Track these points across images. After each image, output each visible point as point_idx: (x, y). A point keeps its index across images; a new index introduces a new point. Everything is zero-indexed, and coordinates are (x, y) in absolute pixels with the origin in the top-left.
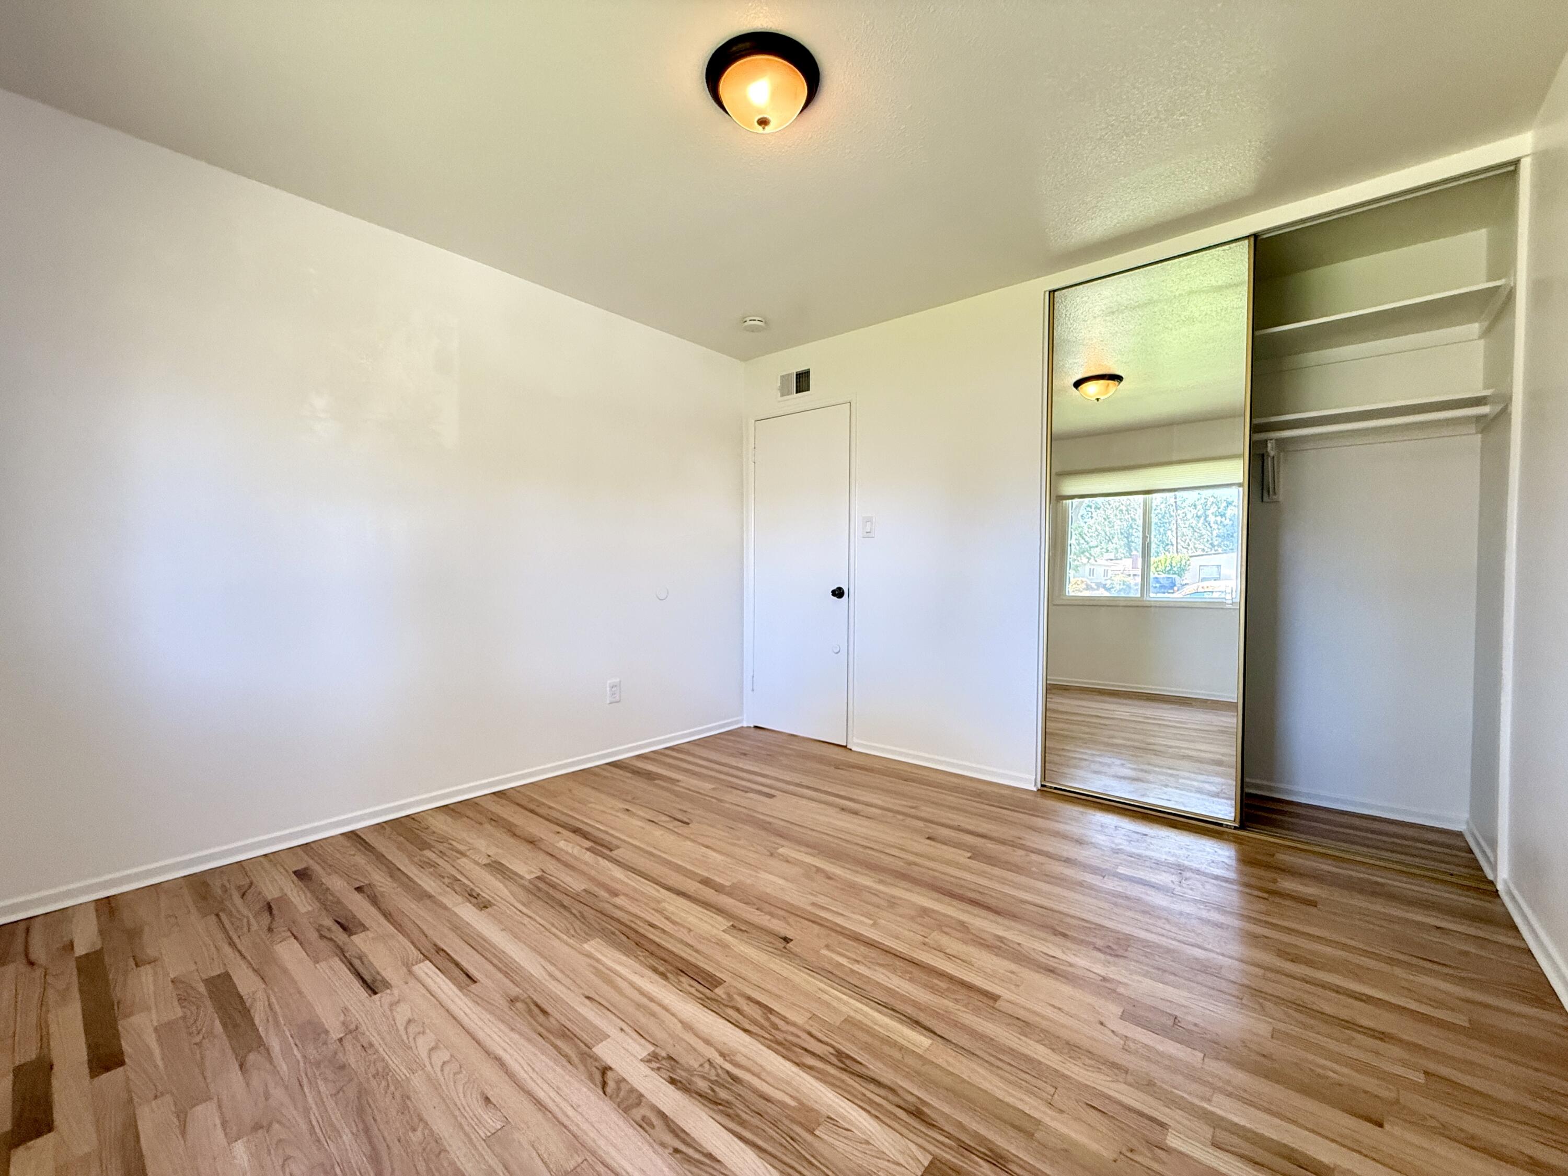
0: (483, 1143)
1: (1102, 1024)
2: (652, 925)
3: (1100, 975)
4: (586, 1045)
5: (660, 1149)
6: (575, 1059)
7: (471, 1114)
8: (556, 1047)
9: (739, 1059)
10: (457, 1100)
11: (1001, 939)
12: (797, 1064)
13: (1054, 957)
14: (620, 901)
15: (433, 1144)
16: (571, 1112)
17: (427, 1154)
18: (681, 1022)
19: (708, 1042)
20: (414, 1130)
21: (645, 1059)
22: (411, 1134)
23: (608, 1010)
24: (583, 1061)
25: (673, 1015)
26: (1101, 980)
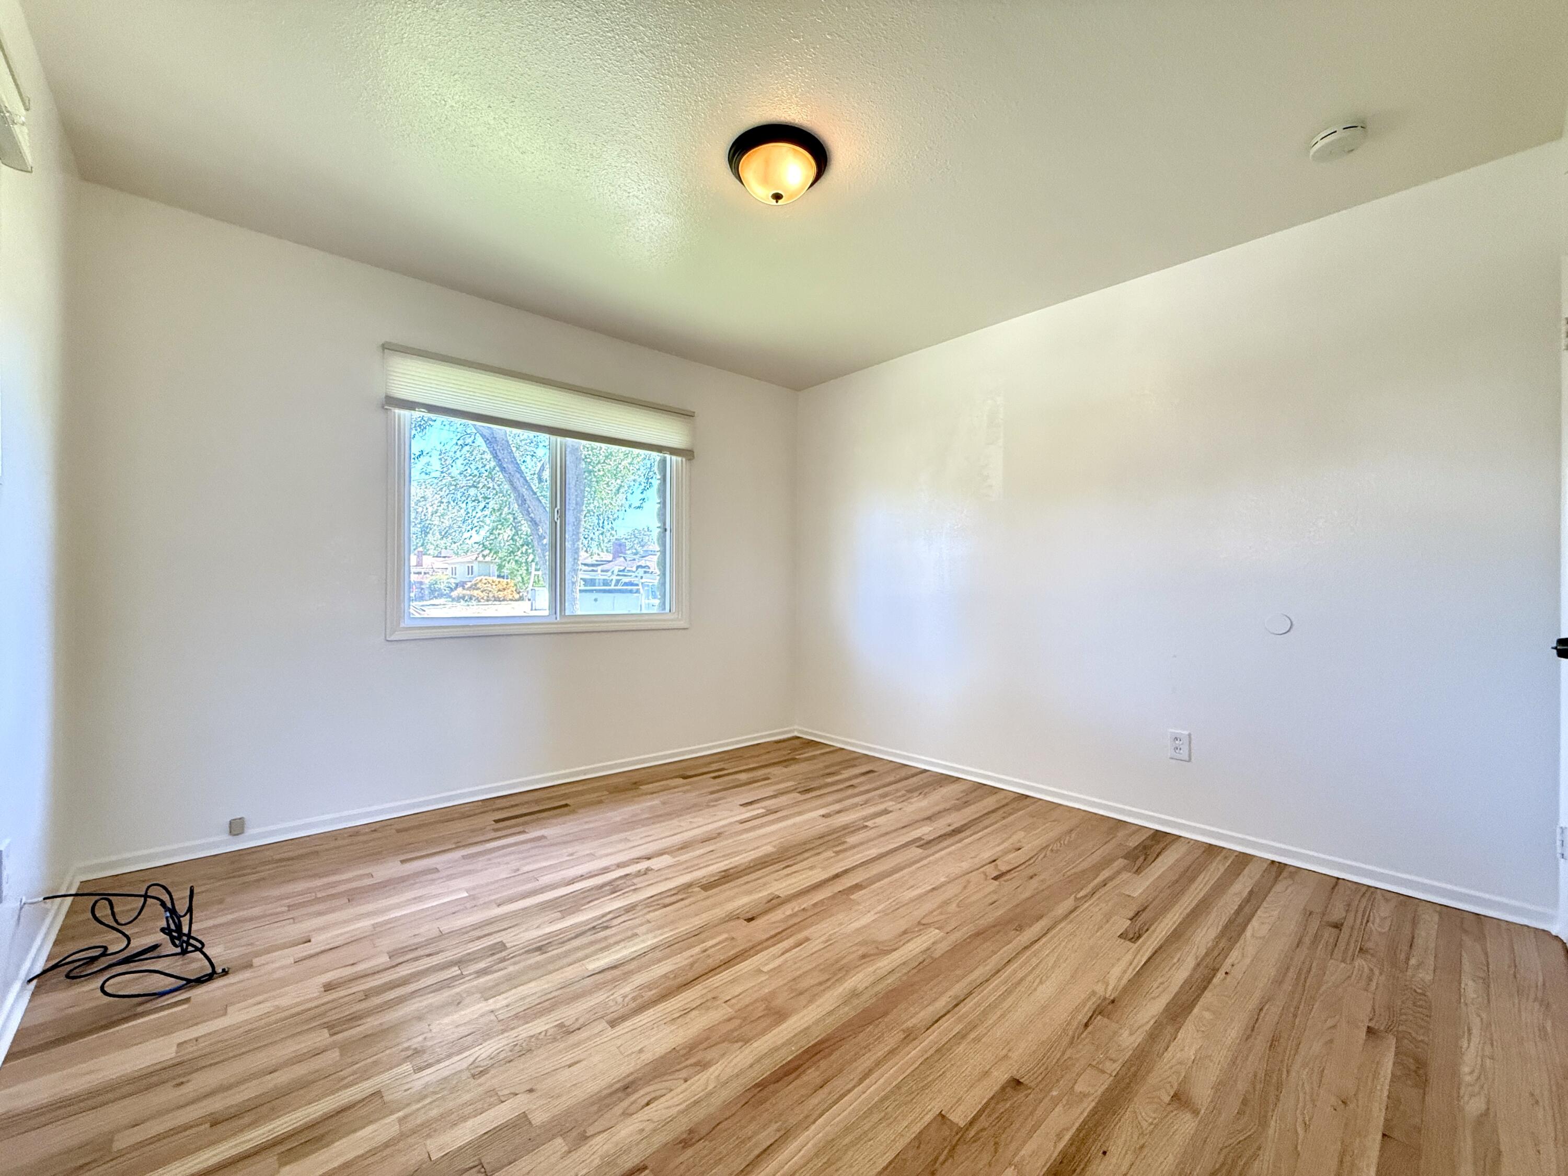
1: (531, 1091)
3: (593, 1136)
11: (703, 1066)
13: (648, 1104)
26: (585, 1131)
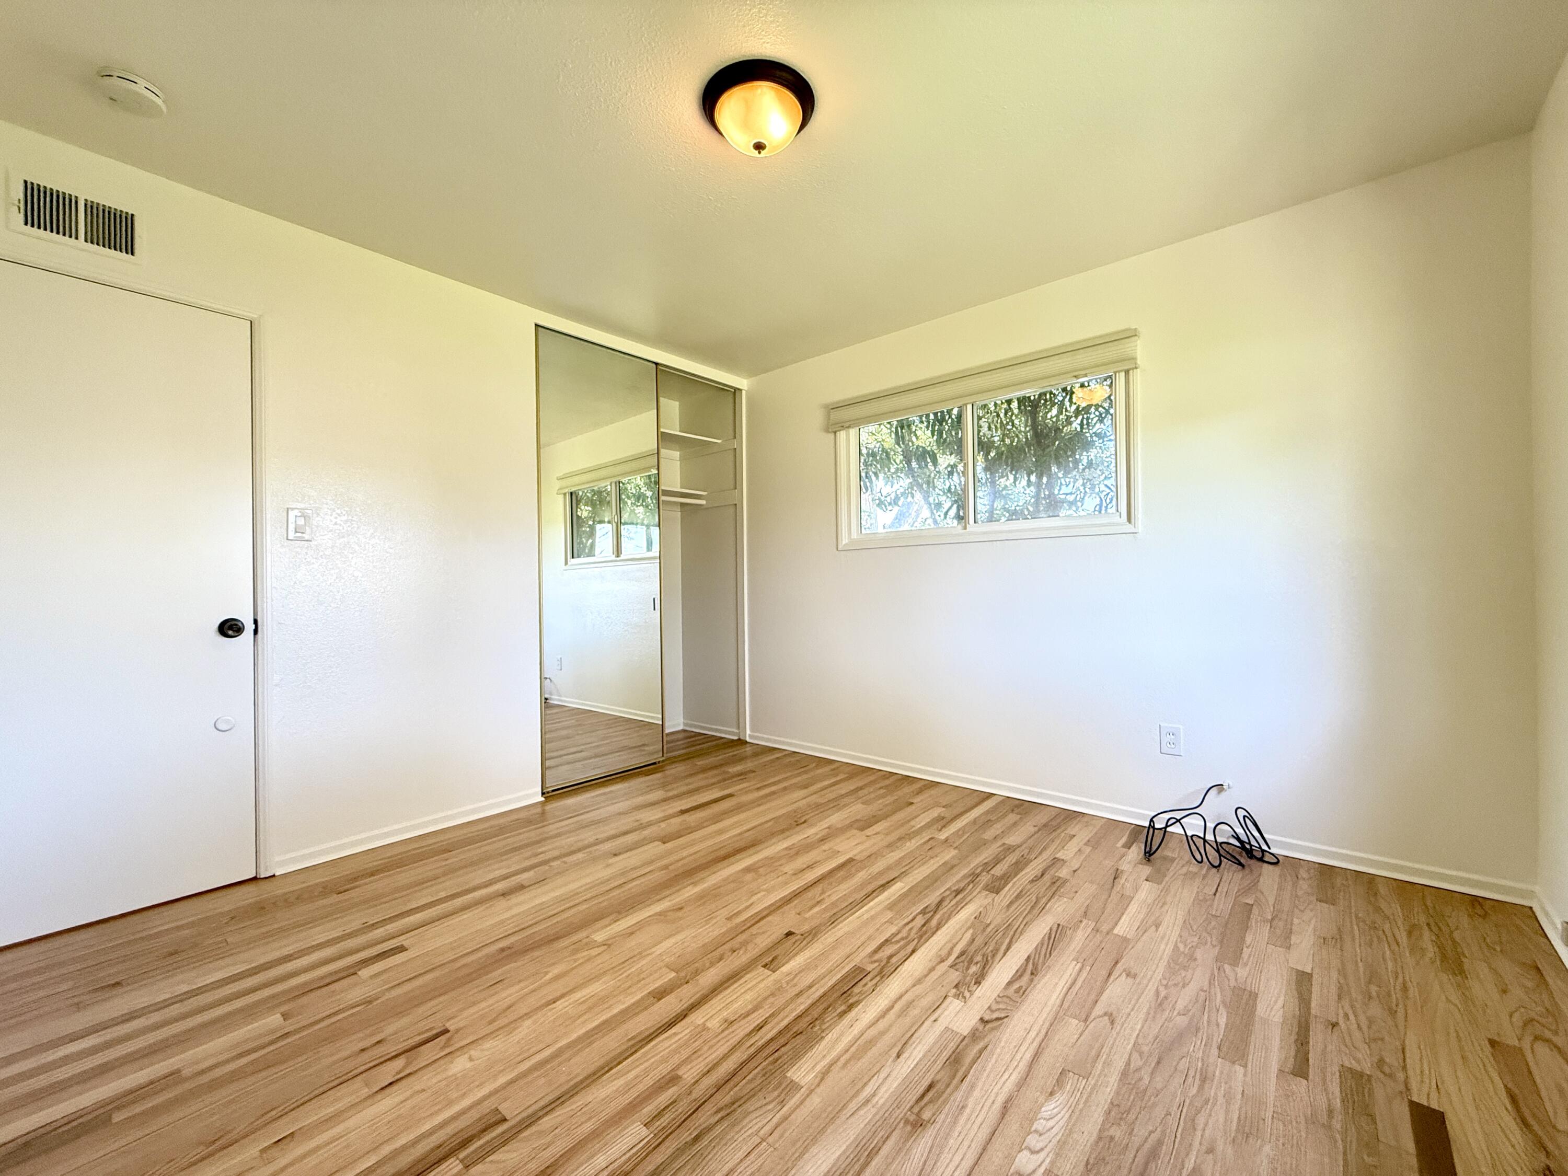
0: (1090, 1079)
2: (759, 1028)
4: (962, 1041)
5: (1034, 983)
6: (981, 1044)
7: (1072, 1100)
8: (974, 1061)
9: (944, 953)
10: (1065, 1119)
12: (937, 930)
14: (689, 1074)
15: (1113, 1113)
16: (1033, 1034)
17: (1123, 1114)
18: (914, 986)
19: (932, 969)
20: (1112, 1138)
21: (963, 1000)
22: (1116, 1139)
23: (912, 1035)
24: (982, 1038)
25: (907, 992)
